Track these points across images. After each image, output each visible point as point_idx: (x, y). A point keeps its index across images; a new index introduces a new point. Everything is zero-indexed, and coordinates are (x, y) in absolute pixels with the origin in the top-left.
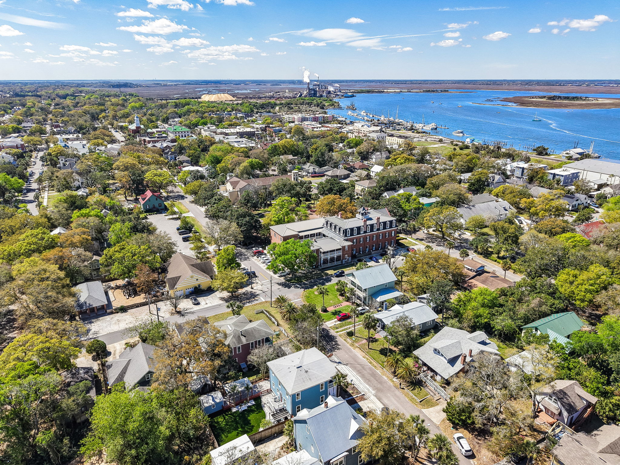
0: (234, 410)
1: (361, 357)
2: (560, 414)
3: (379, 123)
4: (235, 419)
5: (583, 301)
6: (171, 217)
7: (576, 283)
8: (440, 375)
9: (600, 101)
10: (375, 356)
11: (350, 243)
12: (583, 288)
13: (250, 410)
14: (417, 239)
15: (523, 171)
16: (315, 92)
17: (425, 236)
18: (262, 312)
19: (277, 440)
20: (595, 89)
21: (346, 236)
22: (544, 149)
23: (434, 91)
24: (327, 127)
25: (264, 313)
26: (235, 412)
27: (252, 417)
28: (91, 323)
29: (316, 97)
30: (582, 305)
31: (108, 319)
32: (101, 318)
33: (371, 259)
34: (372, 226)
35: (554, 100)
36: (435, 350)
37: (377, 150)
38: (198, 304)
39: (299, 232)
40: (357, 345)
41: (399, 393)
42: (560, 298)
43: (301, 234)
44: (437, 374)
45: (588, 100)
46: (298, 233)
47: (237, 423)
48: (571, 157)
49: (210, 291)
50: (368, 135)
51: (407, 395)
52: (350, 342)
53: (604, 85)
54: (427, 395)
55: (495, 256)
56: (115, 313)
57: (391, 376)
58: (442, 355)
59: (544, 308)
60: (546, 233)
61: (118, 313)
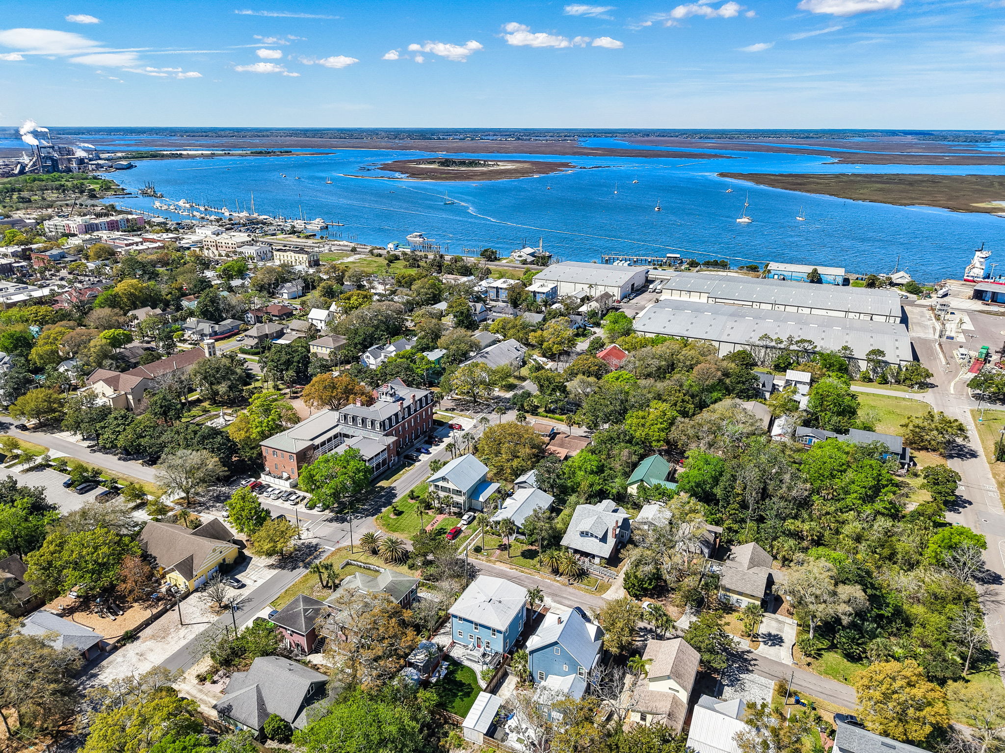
0: (434, 680)
1: (508, 570)
2: (702, 552)
3: (233, 224)
4: (444, 688)
5: (658, 441)
6: (26, 466)
7: (647, 424)
8: (598, 556)
9: (503, 166)
10: (521, 563)
11: (394, 439)
12: (656, 427)
13: (450, 673)
14: (447, 410)
15: (498, 292)
16: (55, 162)
17: (453, 404)
18: (348, 564)
19: (505, 684)
20: (482, 145)
21: (385, 430)
22: (493, 252)
23: (269, 153)
24: (153, 241)
25: (351, 564)
26: (436, 682)
27: (459, 676)
28: (95, 676)
29: (58, 171)
30: (659, 444)
31: (120, 659)
32: (104, 663)
33: (419, 451)
34: (409, 407)
35: (448, 166)
36: (582, 533)
37: (285, 281)
38: (244, 586)
39: (312, 440)
40: (493, 559)
41: (570, 589)
42: (637, 444)
43: (317, 442)
44: (593, 556)
45: (489, 165)
46: (311, 443)
47: (450, 690)
48: (526, 260)
49: (242, 562)
50: (239, 250)
51: (580, 589)
52: (484, 558)
53: (491, 138)
54: (596, 581)
55: (541, 410)
56: (120, 647)
57: (552, 576)
58: (592, 535)
59: (635, 458)
60: (584, 374)
61: (125, 645)
